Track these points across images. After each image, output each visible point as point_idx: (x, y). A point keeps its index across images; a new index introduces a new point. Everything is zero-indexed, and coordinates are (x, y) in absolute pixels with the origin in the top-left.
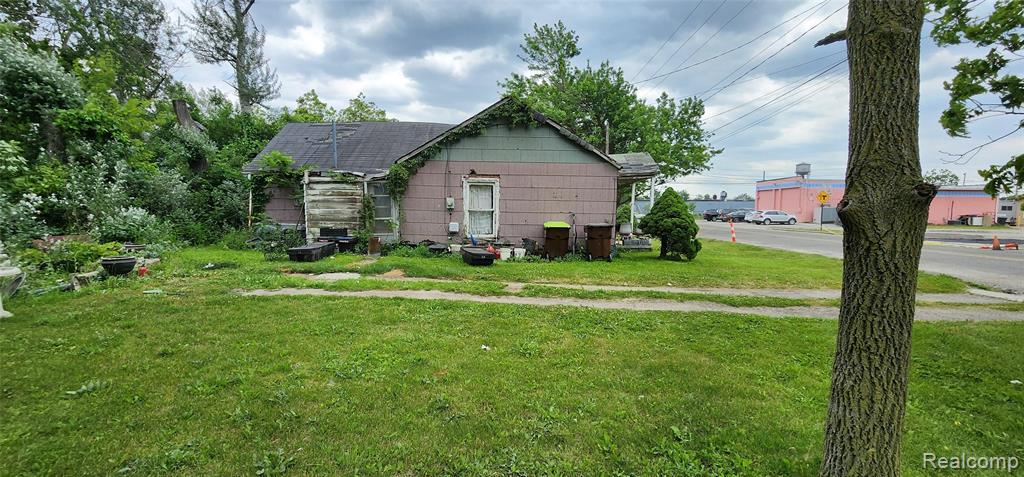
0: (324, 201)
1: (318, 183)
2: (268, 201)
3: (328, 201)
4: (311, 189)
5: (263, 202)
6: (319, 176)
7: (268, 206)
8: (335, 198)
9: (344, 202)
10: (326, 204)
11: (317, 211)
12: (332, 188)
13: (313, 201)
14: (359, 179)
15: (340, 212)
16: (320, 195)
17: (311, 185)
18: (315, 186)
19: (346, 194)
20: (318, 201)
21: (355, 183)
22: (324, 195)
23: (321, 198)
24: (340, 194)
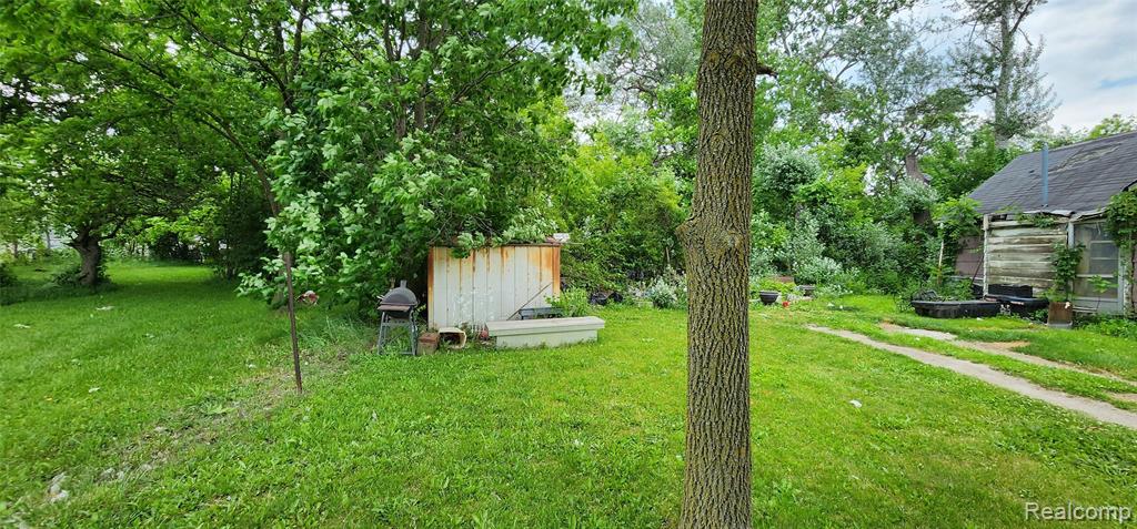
0: (1009, 251)
1: (1002, 228)
2: (960, 251)
3: (1014, 251)
4: (993, 236)
5: (956, 252)
6: (1004, 219)
7: (960, 258)
8: (1024, 247)
9: (1035, 252)
10: (1011, 255)
11: (999, 264)
12: (1021, 235)
13: (995, 251)
14: (1061, 220)
15: (1029, 265)
16: (1005, 243)
17: (993, 232)
18: (998, 233)
19: (1040, 241)
20: (1002, 251)
21: (1054, 226)
22: (1010, 243)
23: (1006, 247)
24: (1031, 241)
